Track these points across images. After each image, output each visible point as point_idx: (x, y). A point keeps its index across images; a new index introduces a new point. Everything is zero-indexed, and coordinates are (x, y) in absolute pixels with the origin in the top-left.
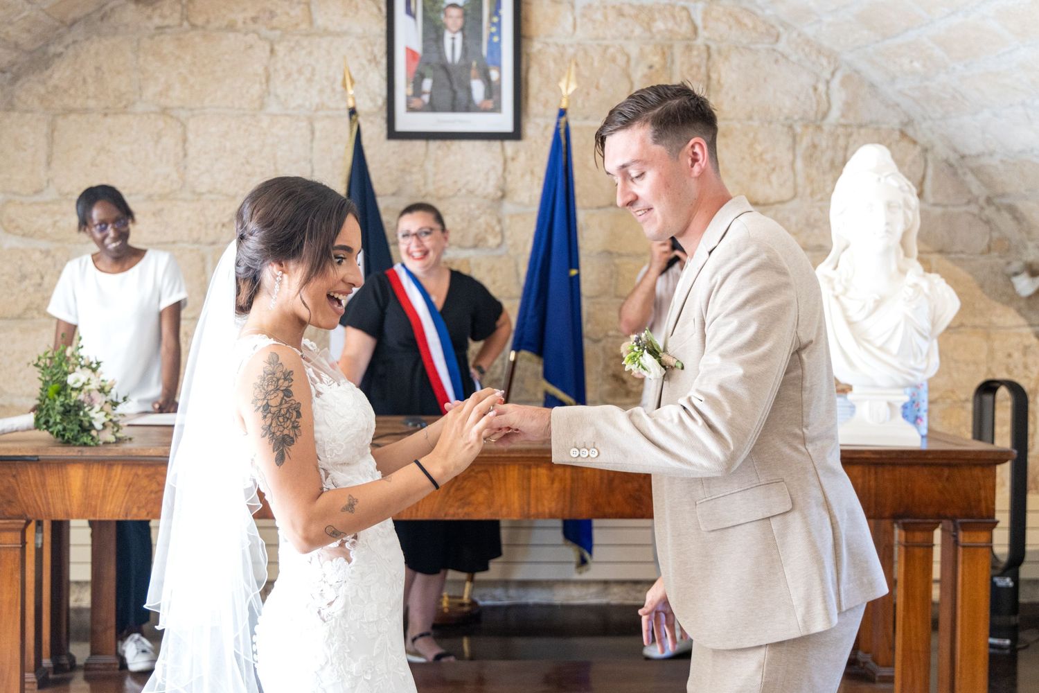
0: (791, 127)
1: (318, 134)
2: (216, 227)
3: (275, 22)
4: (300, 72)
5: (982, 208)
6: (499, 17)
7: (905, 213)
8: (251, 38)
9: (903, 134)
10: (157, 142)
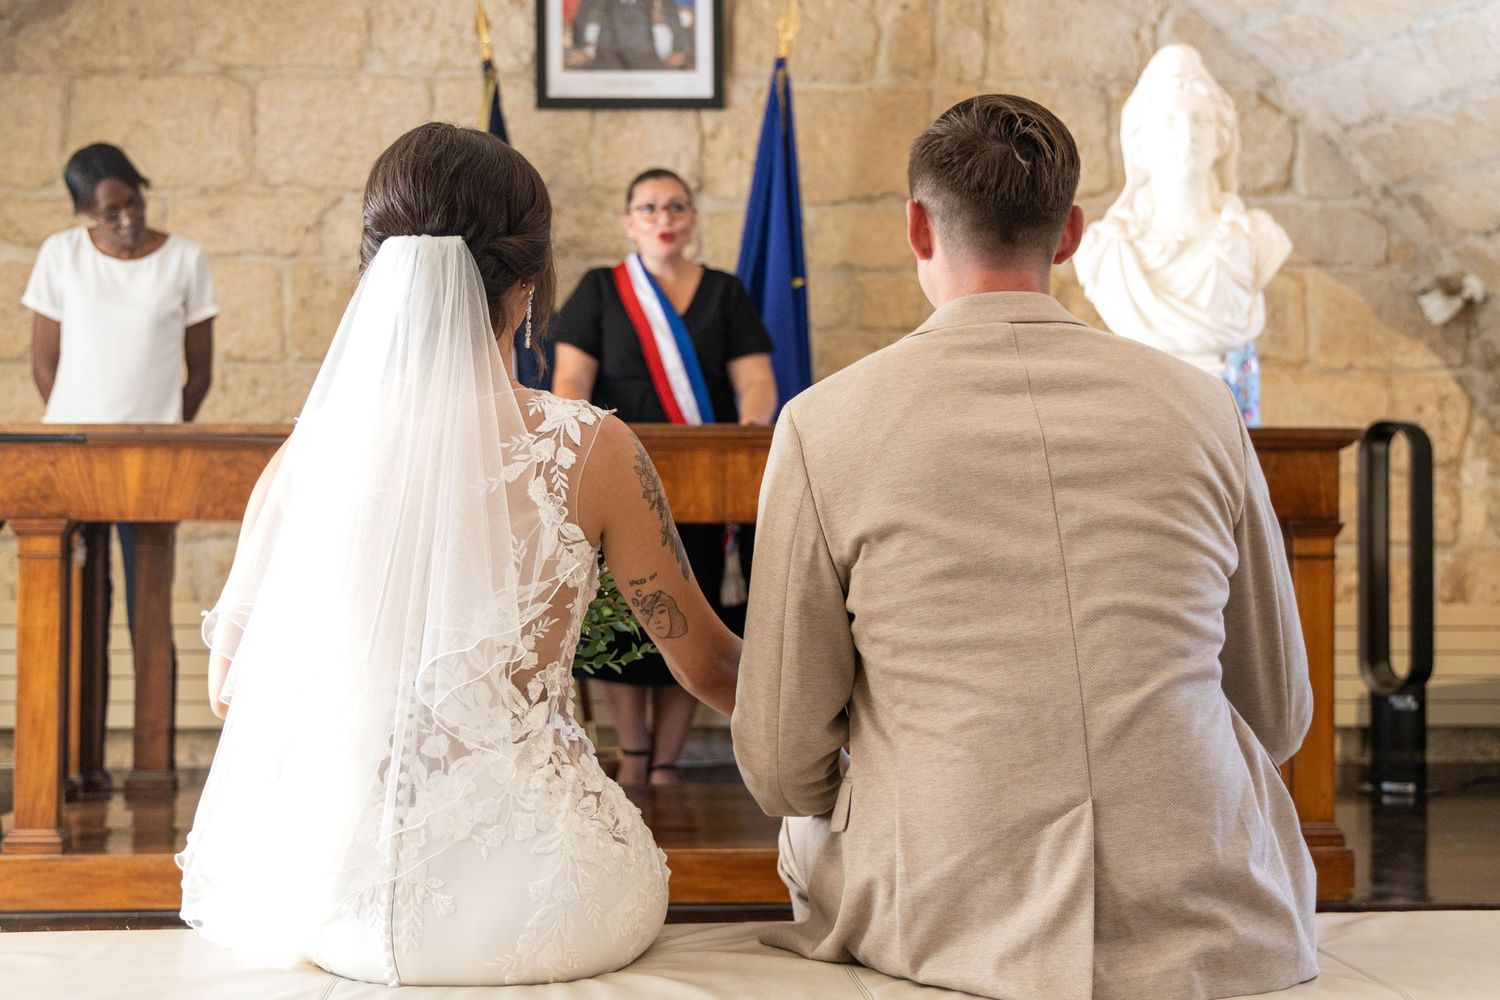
0: (1103, 90)
1: (439, 103)
2: (297, 232)
5: (1376, 202)
7: (1219, 133)
9: (1262, 99)
10: (214, 114)
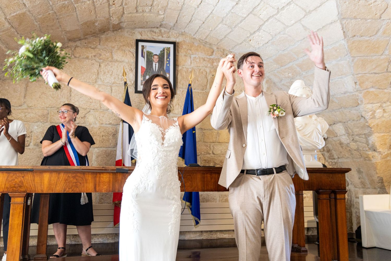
1: (113, 91)
2: (79, 118)
3: (101, 57)
4: (108, 72)
6: (170, 59)
8: (93, 61)
